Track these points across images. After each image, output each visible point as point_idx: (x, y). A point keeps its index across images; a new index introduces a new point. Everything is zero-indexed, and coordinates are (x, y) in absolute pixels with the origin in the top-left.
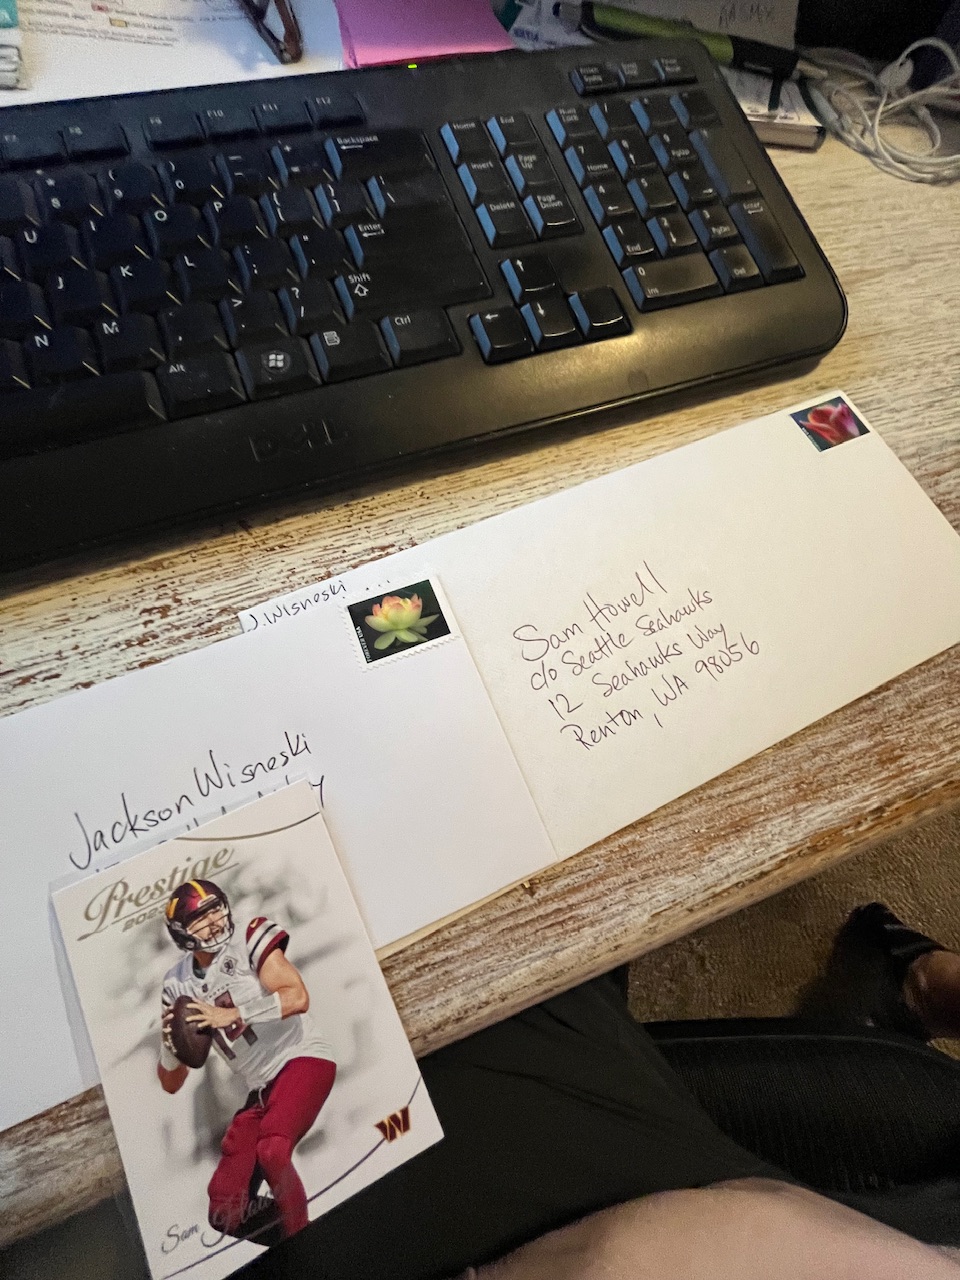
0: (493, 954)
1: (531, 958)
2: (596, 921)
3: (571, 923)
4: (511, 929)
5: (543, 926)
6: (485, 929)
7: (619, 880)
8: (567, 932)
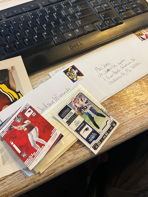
0: (133, 123)
1: (138, 123)
3: (143, 118)
4: (134, 120)
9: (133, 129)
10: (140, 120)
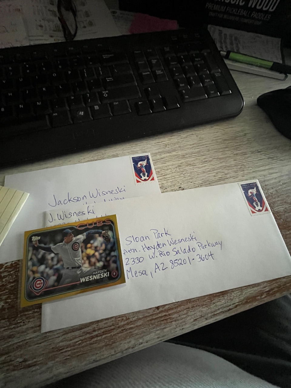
0: (145, 328)
1: (156, 330)
2: (177, 320)
3: (169, 320)
4: (151, 320)
5: (160, 320)
6: (143, 319)
7: (185, 307)
8: (167, 323)
9: (141, 341)
10: (162, 322)
